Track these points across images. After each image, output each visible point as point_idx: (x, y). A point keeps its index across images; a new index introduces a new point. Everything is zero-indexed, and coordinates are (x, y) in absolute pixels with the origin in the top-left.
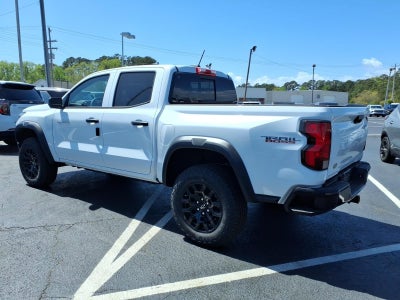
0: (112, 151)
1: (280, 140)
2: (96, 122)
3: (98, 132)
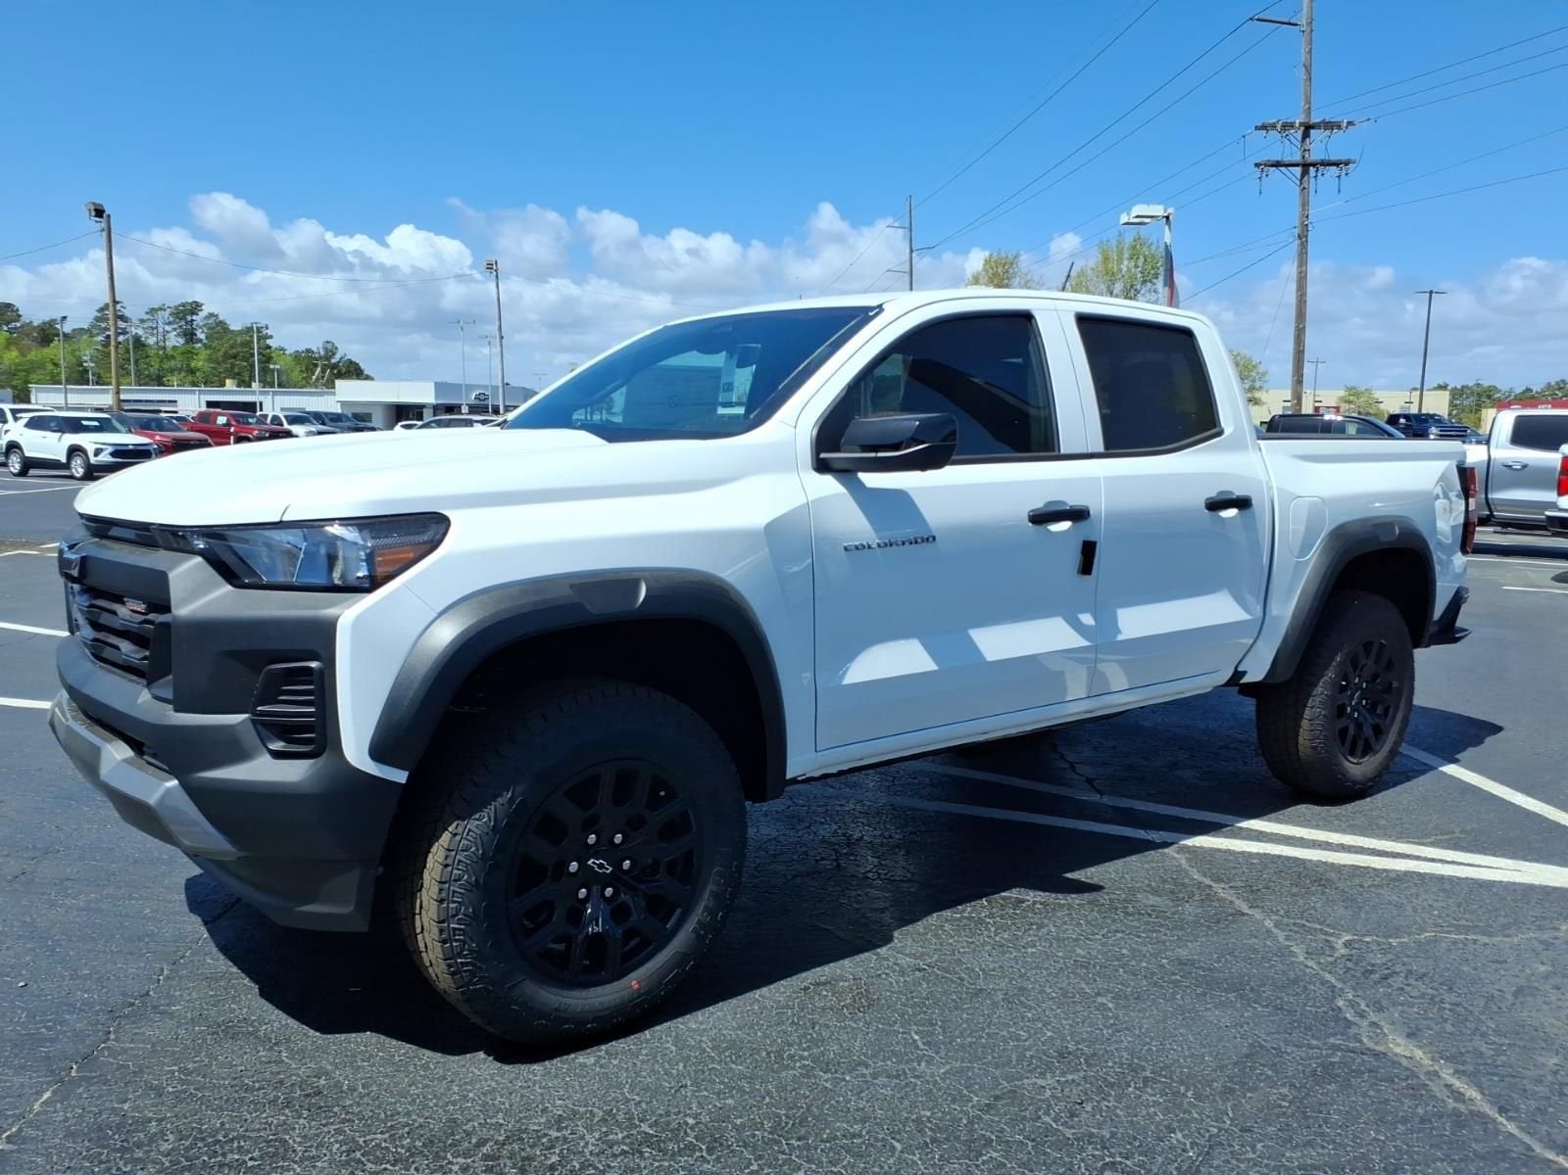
2: (1078, 515)
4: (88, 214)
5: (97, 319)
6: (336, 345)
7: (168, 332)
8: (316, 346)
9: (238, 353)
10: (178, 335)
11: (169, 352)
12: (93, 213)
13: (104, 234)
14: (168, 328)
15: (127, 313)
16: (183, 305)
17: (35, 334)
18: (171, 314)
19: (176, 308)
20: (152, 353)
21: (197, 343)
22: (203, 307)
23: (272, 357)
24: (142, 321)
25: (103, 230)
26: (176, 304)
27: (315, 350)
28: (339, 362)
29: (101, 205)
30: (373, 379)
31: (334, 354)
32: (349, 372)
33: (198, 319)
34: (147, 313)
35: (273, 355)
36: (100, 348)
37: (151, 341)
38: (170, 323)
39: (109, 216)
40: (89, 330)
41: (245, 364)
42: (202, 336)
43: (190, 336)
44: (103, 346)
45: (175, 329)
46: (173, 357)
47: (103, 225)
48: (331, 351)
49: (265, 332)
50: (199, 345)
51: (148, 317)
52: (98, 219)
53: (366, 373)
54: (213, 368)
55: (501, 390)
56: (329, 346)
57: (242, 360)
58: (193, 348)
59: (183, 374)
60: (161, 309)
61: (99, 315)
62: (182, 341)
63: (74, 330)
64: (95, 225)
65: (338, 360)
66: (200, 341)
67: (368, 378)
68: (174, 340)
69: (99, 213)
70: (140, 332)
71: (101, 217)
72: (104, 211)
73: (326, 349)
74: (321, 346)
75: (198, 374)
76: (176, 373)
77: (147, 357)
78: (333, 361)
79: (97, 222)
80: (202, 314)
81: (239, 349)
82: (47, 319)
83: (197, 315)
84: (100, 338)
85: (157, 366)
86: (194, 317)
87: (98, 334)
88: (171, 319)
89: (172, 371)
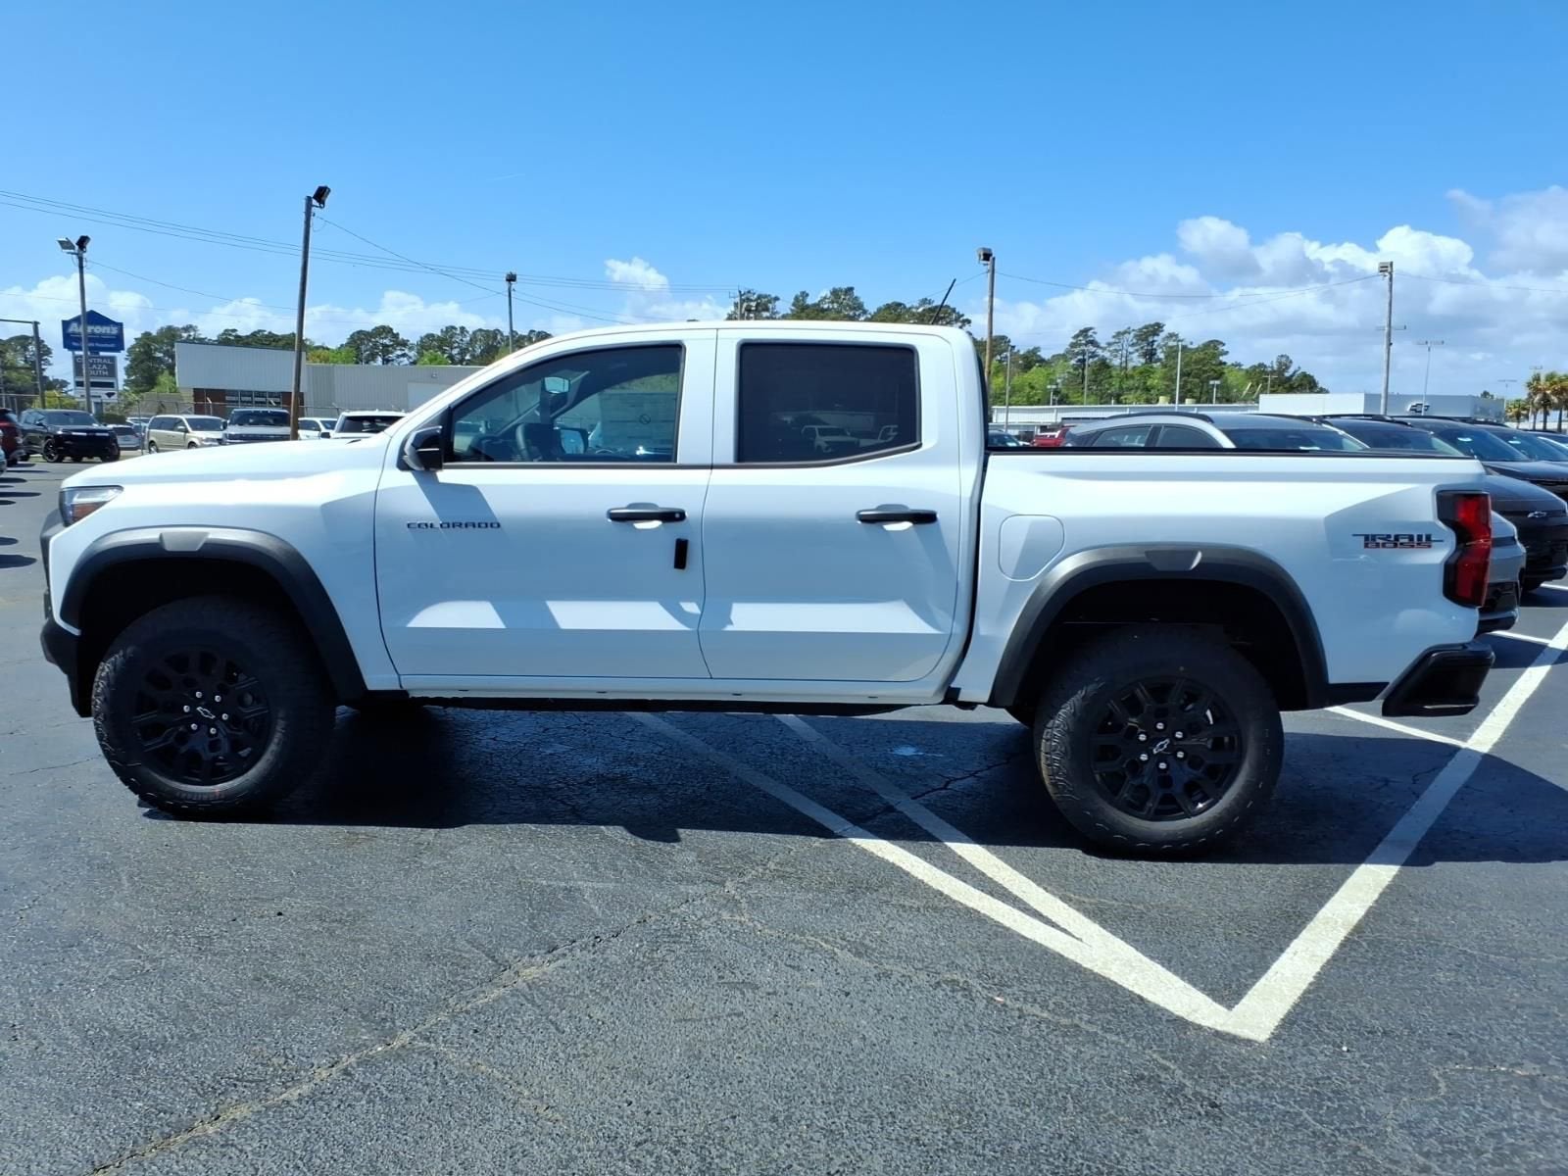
0: (749, 617)
1: (1396, 541)
2: (671, 517)
3: (681, 554)
4: (978, 258)
5: (1073, 345)
6: (1291, 358)
7: (1131, 353)
8: (1271, 361)
9: (1192, 370)
10: (1139, 356)
11: (1129, 371)
12: (982, 257)
13: (989, 274)
14: (1131, 349)
15: (1098, 338)
16: (1146, 327)
17: (1020, 362)
18: (1135, 336)
19: (1140, 330)
20: (1114, 373)
21: (1156, 362)
22: (1164, 328)
23: (1223, 373)
24: (1109, 344)
25: (988, 271)
26: (1140, 327)
27: (1268, 363)
28: (1292, 376)
29: (990, 250)
30: (1327, 392)
31: (1287, 368)
32: (1301, 385)
33: (1159, 339)
34: (1114, 337)
35: (1226, 371)
36: (1071, 370)
37: (1116, 362)
38: (1133, 345)
39: (994, 259)
40: (1064, 355)
41: (1197, 380)
42: (1162, 356)
43: (1150, 355)
44: (1075, 369)
45: (1137, 350)
46: (1132, 377)
47: (989, 267)
48: (1284, 363)
49: (1221, 348)
50: (1159, 364)
51: (1113, 340)
52: (985, 262)
53: (1320, 385)
54: (1167, 386)
55: (1383, 401)
56: (1284, 360)
57: (1194, 377)
58: (1152, 367)
59: (1139, 392)
60: (1125, 332)
61: (1074, 341)
62: (1143, 361)
63: (1054, 356)
64: (983, 267)
65: (1291, 373)
66: (1159, 360)
67: (1322, 391)
68: (1137, 360)
69: (987, 256)
70: (1107, 354)
71: (988, 260)
72: (991, 255)
73: (1280, 363)
74: (1275, 361)
75: (1152, 392)
76: (1133, 392)
77: (1111, 377)
78: (1287, 375)
79: (985, 265)
80: (1162, 335)
81: (1193, 367)
82: (1031, 348)
83: (1158, 335)
84: (1073, 362)
85: (1117, 386)
86: (1156, 338)
87: (1071, 359)
88: (1135, 341)
89: (1129, 389)
